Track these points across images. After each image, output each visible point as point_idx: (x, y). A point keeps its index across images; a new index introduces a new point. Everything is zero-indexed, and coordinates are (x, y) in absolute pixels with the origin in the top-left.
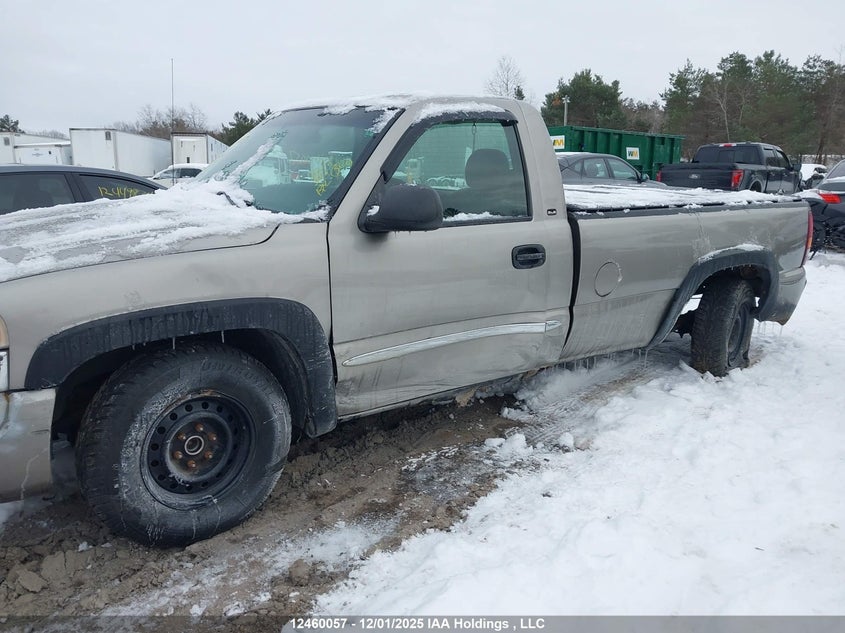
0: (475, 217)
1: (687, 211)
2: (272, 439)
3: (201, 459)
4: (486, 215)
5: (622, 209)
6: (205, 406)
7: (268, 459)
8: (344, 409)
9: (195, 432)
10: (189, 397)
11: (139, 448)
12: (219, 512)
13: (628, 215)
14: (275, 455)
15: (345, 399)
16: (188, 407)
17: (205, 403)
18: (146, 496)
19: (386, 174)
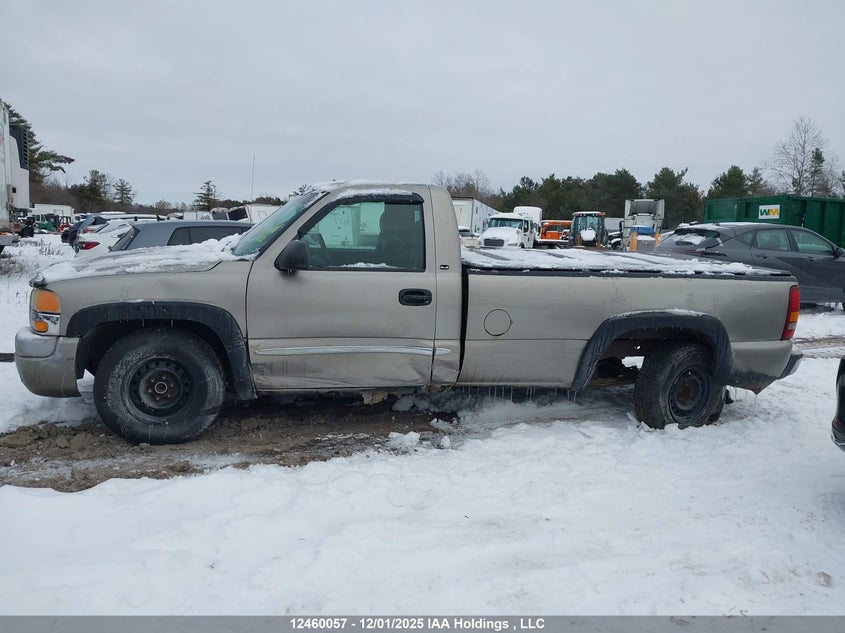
0: (372, 266)
1: (603, 275)
2: (206, 394)
3: (164, 397)
4: (383, 265)
5: (522, 269)
6: (168, 365)
7: (203, 405)
8: (261, 385)
9: (161, 380)
10: (155, 357)
11: (120, 380)
12: (168, 430)
13: (526, 274)
14: (207, 404)
15: (261, 378)
16: (157, 362)
17: (168, 363)
18: (123, 408)
19: (301, 234)
